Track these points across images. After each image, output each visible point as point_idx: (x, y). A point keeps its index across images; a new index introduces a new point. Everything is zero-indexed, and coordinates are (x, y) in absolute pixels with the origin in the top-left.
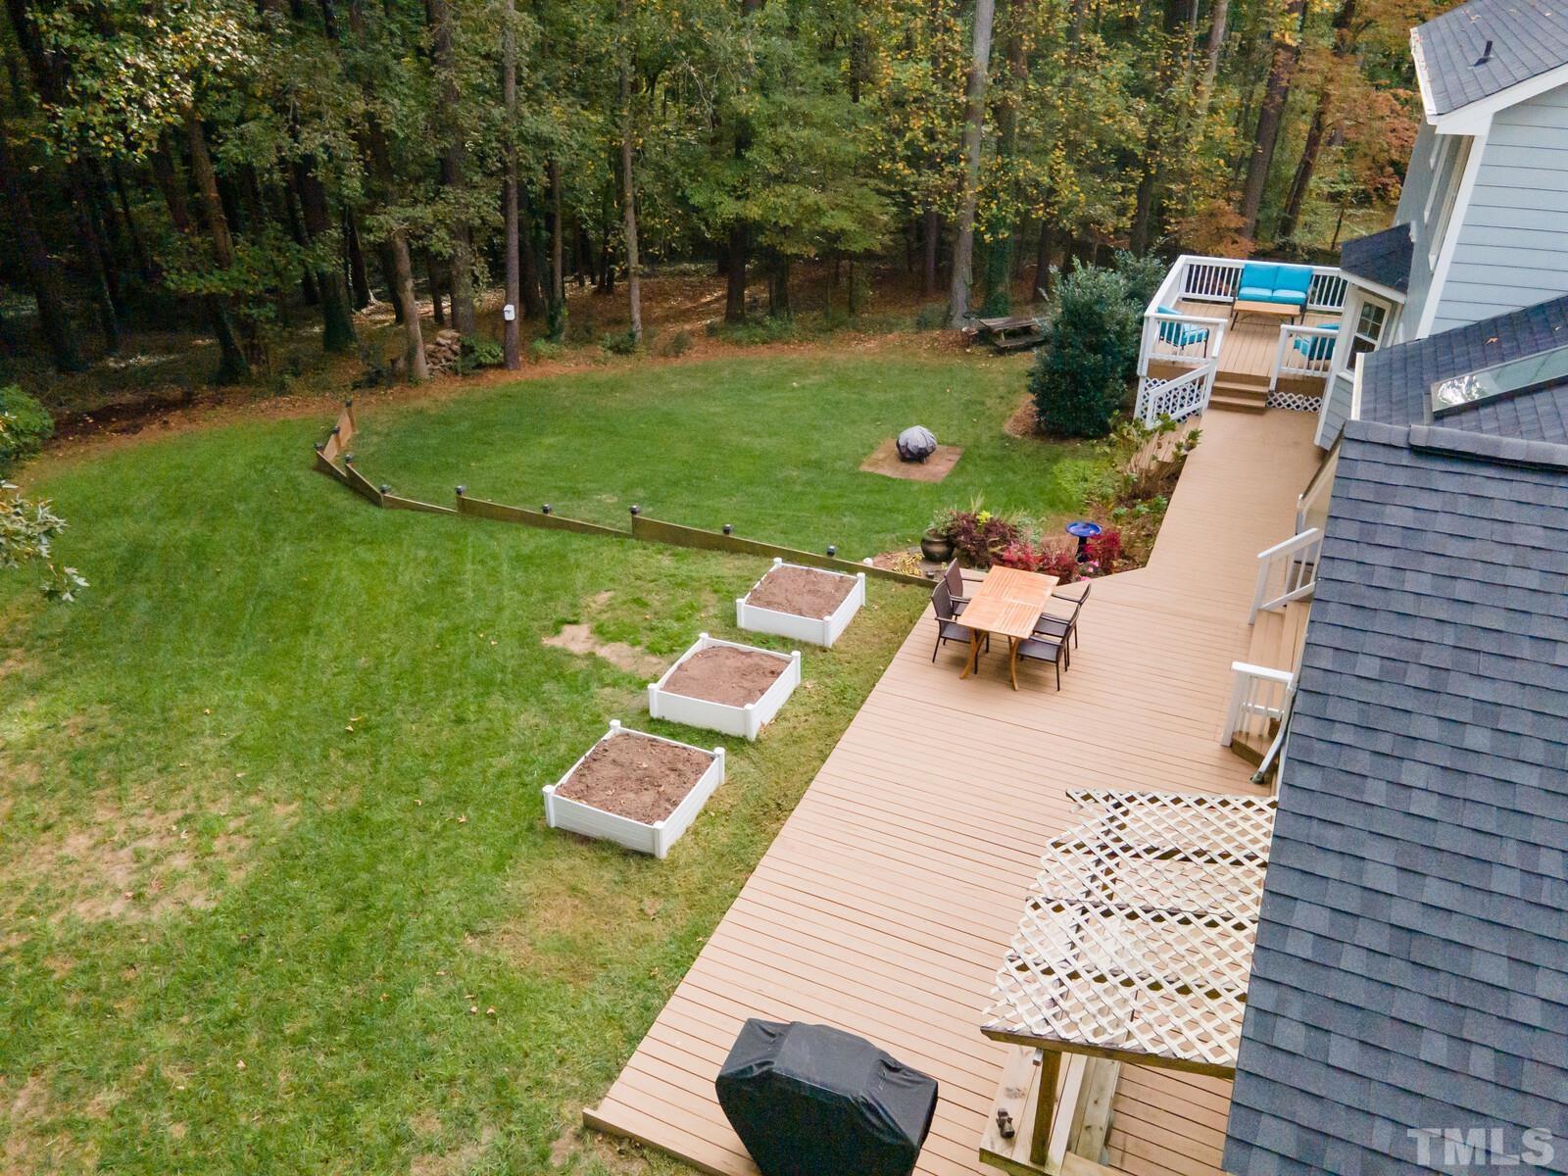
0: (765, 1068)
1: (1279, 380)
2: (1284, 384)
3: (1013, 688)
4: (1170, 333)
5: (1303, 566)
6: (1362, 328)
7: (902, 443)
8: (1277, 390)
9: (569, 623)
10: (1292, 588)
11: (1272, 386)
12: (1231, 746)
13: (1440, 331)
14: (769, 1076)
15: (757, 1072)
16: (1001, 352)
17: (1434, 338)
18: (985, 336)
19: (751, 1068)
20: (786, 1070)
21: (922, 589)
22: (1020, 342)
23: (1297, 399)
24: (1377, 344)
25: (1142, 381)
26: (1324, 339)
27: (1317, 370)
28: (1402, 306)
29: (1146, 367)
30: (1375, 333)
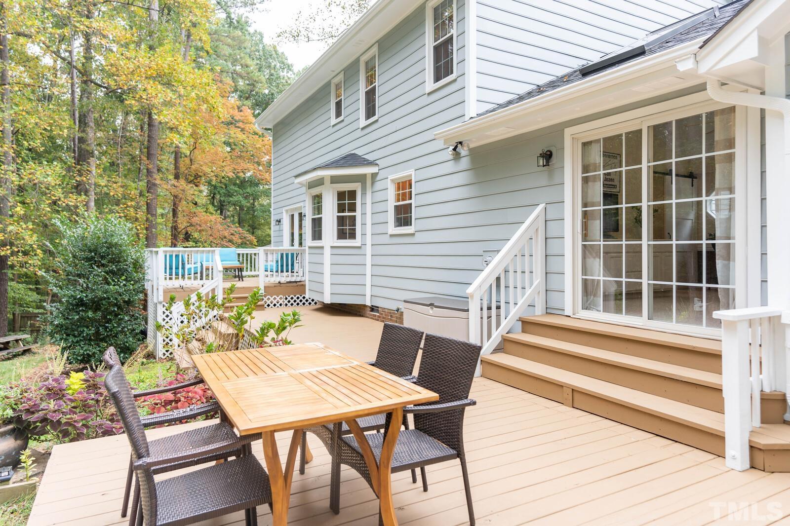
24: (358, 214)
25: (160, 307)
26: (287, 255)
27: (284, 278)
28: (374, 175)
29: (161, 293)
30: (352, 208)
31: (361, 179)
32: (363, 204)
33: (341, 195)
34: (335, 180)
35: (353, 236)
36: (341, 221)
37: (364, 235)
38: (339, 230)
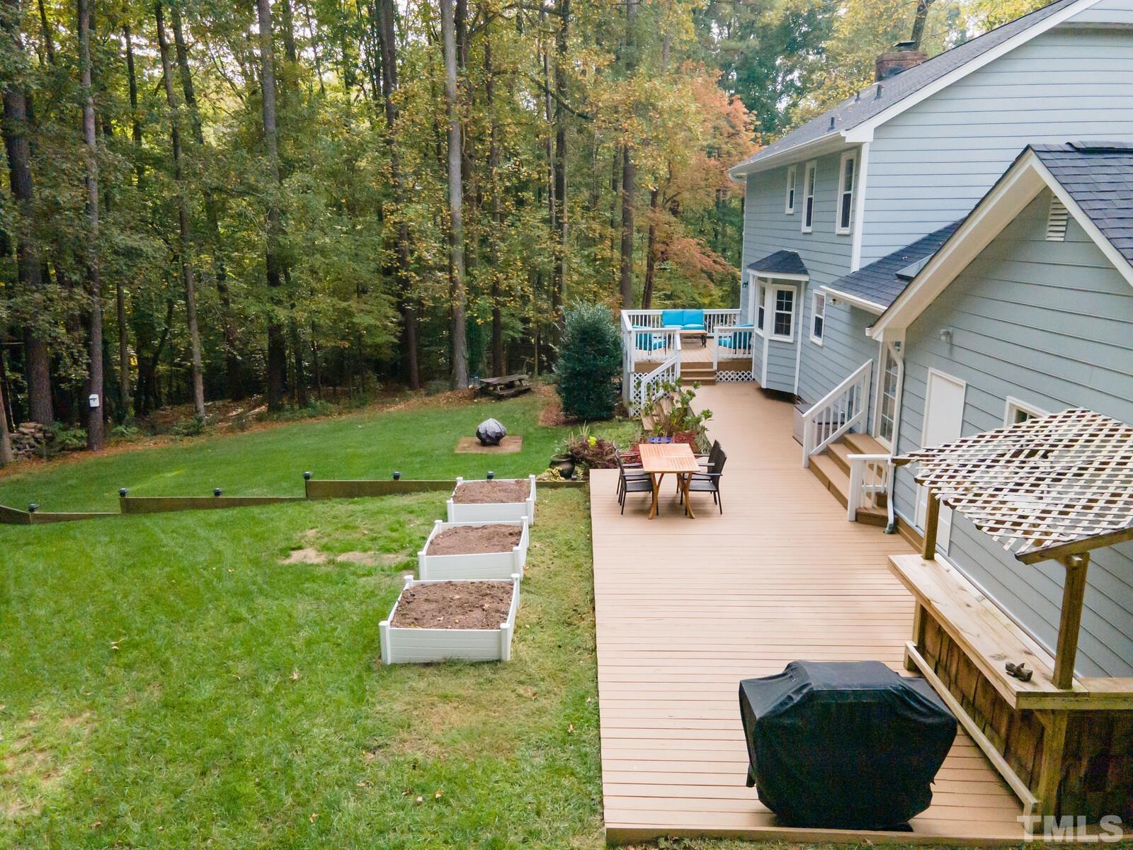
0: (805, 691)
1: (718, 363)
2: (723, 365)
3: (692, 518)
4: (645, 343)
5: (824, 425)
6: (779, 306)
7: (481, 431)
8: (718, 370)
9: (294, 549)
10: (819, 443)
11: (715, 368)
12: (856, 520)
13: (864, 265)
14: (812, 696)
15: (797, 698)
16: (500, 398)
17: (862, 269)
18: (484, 392)
19: (790, 698)
20: (825, 685)
21: (571, 489)
22: (512, 391)
23: (731, 374)
24: (793, 313)
25: (632, 376)
26: (740, 334)
27: (740, 354)
28: (807, 283)
29: (633, 366)
30: (789, 308)
31: (798, 283)
32: (798, 305)
33: (780, 294)
34: (775, 281)
35: (788, 333)
36: (779, 318)
37: (796, 333)
38: (776, 325)
